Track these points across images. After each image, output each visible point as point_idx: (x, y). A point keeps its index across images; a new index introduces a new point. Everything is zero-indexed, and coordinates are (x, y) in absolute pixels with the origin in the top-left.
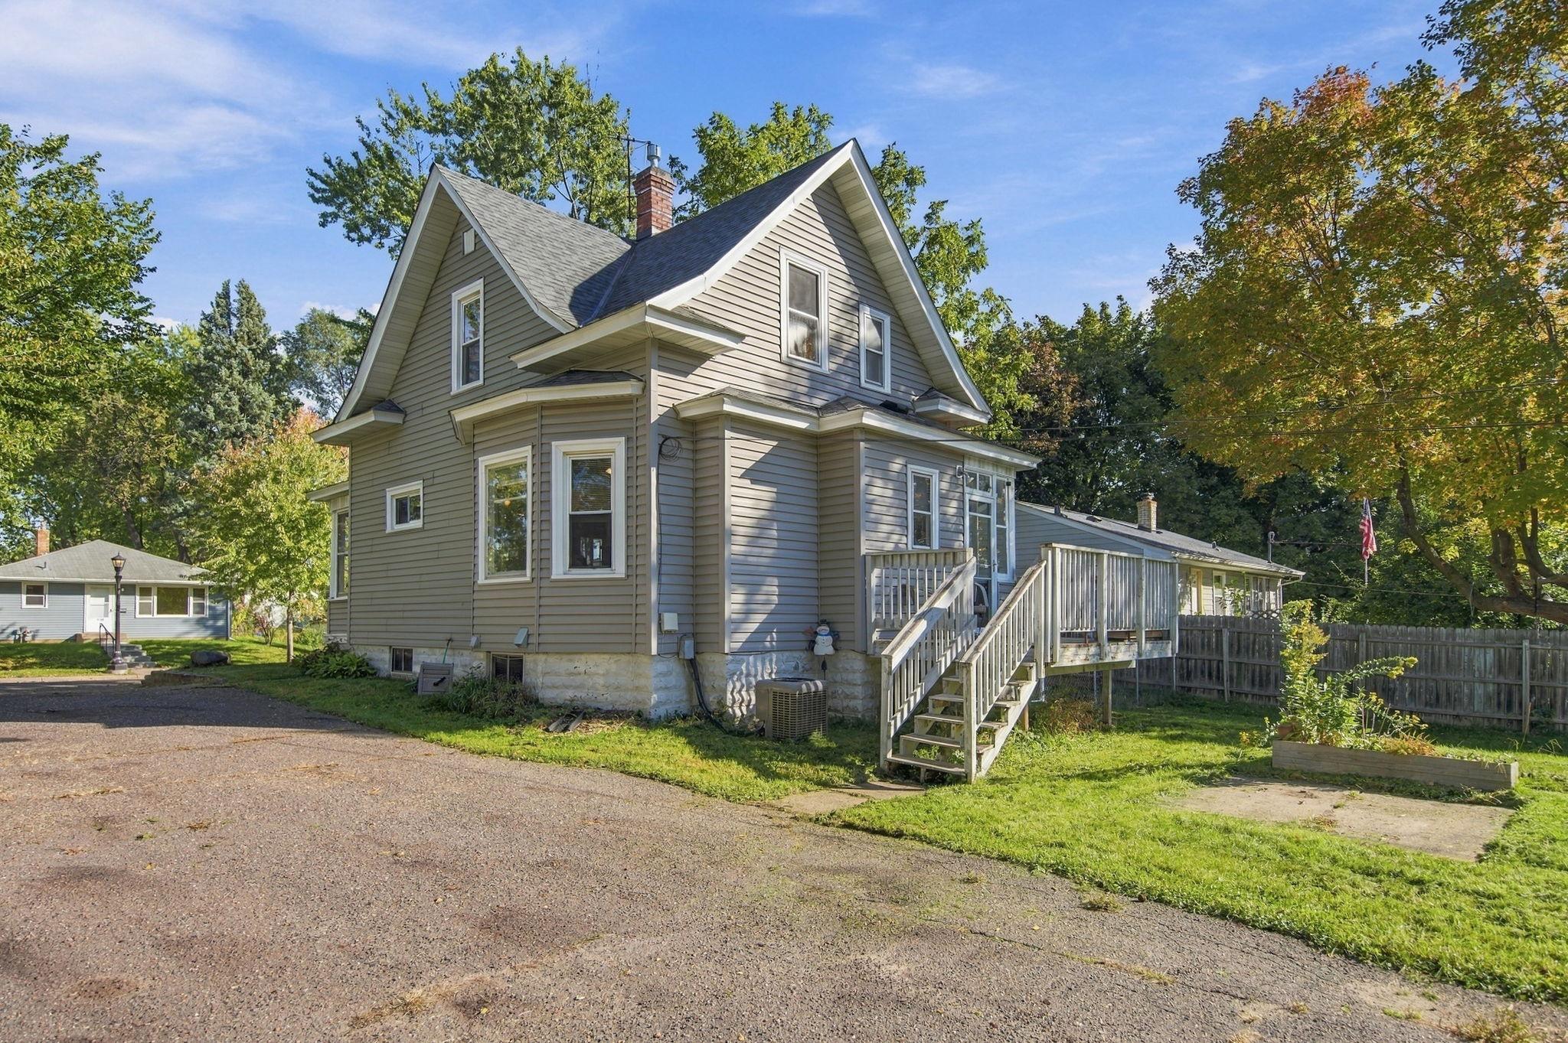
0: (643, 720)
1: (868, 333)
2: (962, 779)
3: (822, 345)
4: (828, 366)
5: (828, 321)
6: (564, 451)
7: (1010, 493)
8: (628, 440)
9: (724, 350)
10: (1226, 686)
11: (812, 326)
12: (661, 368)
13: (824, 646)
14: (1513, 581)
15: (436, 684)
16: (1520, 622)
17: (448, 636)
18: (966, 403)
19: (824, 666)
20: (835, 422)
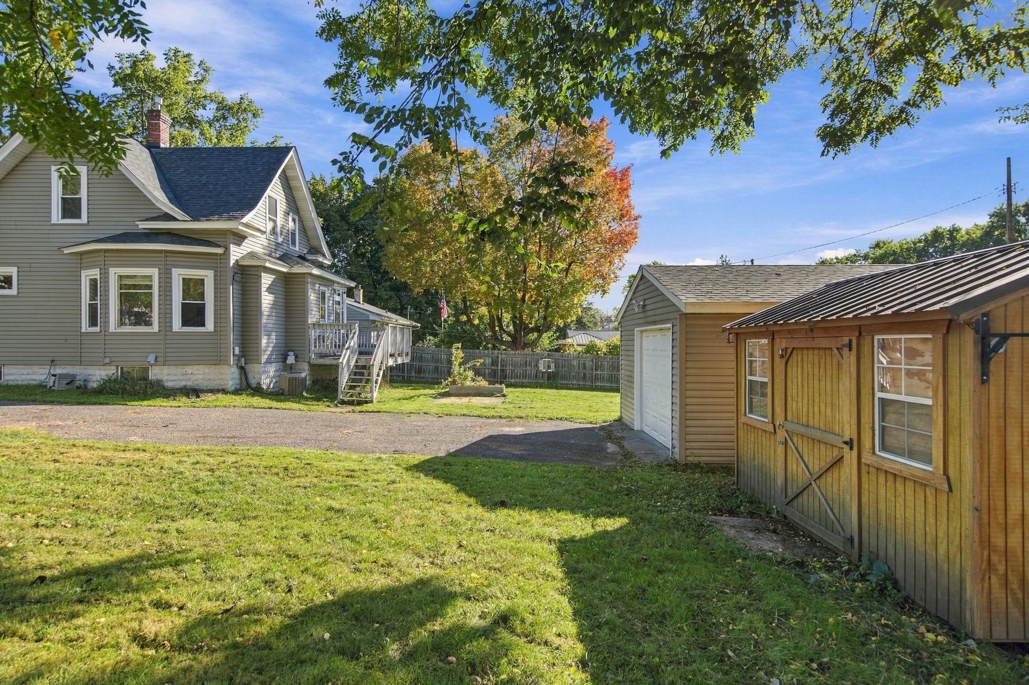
0: (224, 391)
1: (291, 224)
2: (372, 402)
3: (278, 230)
4: (280, 240)
5: (280, 221)
6: (178, 275)
7: (345, 295)
8: (215, 271)
9: (253, 236)
10: (406, 374)
11: (275, 222)
12: (234, 243)
13: (291, 360)
14: (494, 332)
15: (67, 384)
16: (494, 347)
17: (51, 359)
18: (324, 256)
19: (291, 368)
20: (297, 269)
